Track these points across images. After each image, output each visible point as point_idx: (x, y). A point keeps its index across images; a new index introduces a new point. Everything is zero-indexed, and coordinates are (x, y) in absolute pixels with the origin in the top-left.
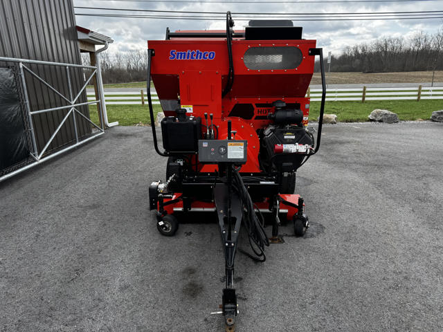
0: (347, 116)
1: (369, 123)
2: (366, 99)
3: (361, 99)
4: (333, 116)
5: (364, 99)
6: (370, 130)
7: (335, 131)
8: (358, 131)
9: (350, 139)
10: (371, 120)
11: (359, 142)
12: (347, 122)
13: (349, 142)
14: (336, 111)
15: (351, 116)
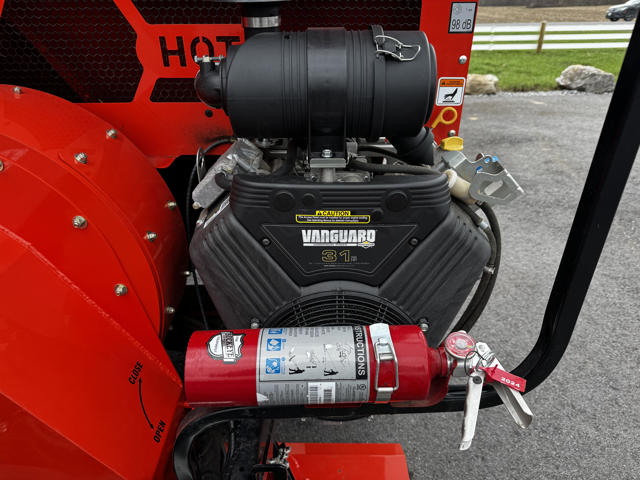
0: (515, 78)
1: (559, 93)
2: (545, 47)
3: (534, 47)
4: (490, 79)
5: (540, 46)
6: (565, 108)
7: (496, 112)
8: (543, 113)
9: (531, 130)
10: (562, 88)
11: (551, 139)
12: (515, 90)
13: (530, 140)
14: (493, 69)
15: (522, 80)
